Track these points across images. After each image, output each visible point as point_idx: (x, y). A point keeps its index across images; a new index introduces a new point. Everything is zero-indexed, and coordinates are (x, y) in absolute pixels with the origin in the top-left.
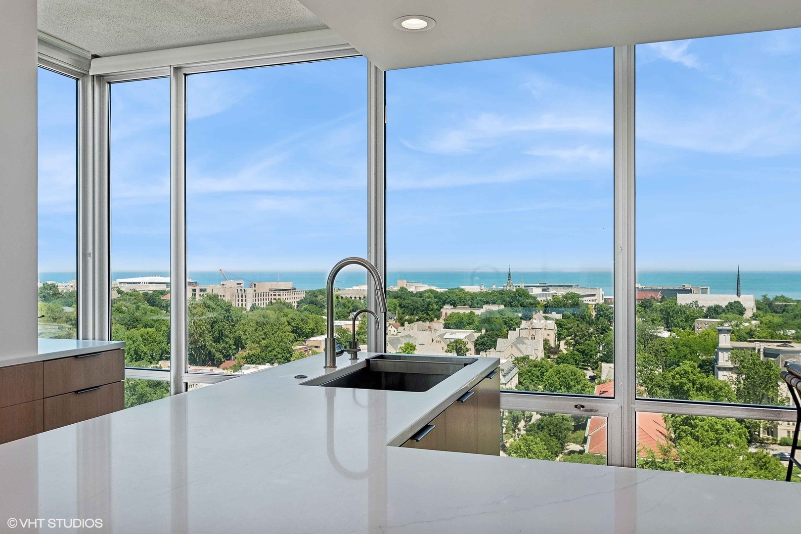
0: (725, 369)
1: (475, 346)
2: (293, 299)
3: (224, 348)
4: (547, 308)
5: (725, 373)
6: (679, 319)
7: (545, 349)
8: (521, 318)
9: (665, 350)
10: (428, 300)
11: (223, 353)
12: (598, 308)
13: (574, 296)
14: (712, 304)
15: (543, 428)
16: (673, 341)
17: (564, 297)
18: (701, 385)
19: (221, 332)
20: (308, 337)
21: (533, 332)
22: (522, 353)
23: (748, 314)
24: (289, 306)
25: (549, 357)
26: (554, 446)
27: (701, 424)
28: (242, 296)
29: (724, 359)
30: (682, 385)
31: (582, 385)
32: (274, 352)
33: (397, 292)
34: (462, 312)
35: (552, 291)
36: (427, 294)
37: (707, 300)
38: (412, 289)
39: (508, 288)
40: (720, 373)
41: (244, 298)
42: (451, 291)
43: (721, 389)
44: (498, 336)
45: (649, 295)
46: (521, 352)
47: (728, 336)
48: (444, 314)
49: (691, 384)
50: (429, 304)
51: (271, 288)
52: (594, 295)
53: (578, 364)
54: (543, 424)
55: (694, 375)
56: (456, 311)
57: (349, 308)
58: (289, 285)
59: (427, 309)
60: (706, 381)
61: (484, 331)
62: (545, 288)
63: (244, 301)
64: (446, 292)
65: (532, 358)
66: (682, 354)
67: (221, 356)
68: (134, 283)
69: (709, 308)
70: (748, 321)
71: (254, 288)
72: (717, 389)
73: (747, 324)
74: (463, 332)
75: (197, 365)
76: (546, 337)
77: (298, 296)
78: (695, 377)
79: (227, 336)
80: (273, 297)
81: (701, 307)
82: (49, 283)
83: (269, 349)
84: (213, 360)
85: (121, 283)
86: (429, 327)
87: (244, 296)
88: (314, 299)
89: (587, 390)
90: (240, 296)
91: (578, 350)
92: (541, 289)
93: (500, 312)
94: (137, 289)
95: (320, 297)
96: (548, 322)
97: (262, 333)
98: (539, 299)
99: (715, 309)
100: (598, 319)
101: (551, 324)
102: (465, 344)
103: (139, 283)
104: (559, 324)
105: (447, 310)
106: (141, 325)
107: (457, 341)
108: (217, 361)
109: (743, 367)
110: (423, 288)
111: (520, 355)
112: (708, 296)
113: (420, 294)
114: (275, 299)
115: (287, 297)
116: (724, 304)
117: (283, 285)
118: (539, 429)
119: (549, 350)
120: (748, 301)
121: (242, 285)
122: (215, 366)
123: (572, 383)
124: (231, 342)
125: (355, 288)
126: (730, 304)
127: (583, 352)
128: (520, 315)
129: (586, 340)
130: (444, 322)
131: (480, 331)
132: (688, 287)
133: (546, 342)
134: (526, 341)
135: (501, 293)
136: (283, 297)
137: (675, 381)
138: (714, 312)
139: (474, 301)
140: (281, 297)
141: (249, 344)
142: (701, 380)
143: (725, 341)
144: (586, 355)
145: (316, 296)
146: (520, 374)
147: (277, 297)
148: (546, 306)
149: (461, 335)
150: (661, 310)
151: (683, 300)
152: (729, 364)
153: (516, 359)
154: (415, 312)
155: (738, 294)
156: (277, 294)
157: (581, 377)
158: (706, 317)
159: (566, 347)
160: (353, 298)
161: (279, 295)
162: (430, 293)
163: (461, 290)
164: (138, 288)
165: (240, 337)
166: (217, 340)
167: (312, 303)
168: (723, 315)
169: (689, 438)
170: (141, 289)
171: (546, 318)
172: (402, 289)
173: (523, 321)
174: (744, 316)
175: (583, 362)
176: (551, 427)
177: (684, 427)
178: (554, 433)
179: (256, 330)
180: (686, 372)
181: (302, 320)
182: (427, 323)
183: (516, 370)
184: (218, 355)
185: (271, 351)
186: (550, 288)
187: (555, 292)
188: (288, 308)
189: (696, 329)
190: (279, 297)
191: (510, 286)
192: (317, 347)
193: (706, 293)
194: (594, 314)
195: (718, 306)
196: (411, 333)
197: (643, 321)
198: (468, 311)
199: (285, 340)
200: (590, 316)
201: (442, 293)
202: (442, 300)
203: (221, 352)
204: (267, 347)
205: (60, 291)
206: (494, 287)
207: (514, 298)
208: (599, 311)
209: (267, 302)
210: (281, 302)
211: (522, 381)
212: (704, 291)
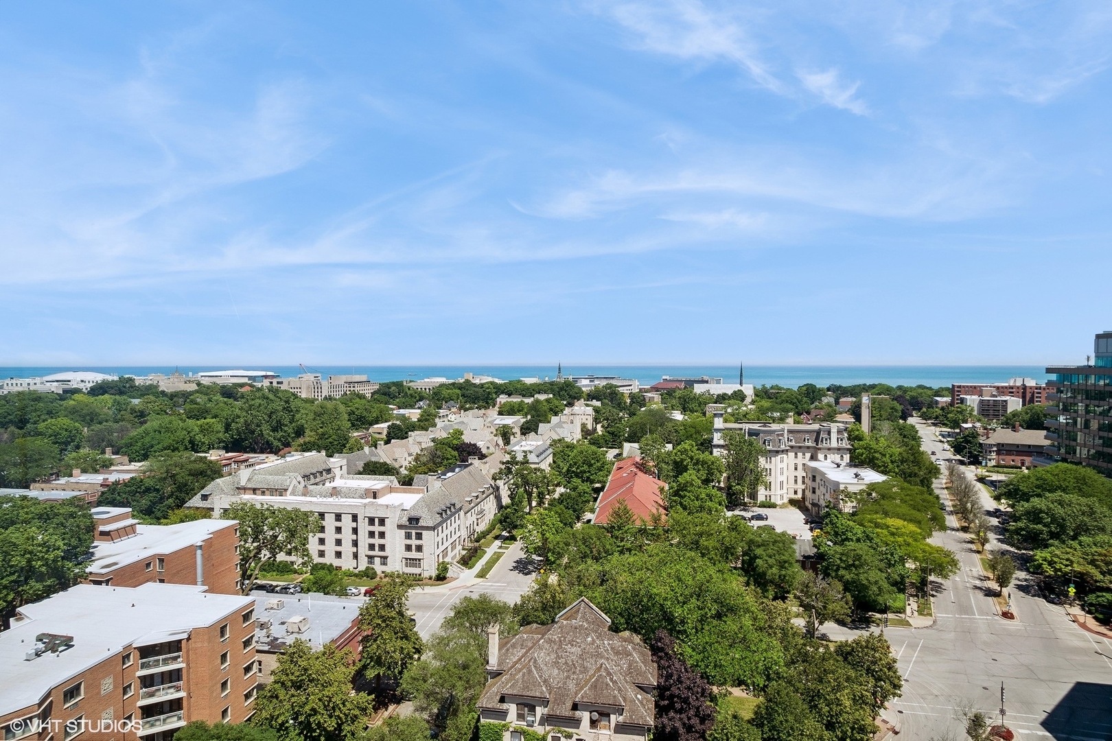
0: (718, 446)
1: (521, 430)
2: (367, 391)
3: (283, 437)
4: (591, 396)
5: (719, 450)
6: (693, 405)
7: (582, 431)
8: (566, 405)
9: (676, 431)
10: (487, 390)
11: (282, 441)
12: (632, 396)
13: (610, 386)
14: (720, 392)
15: (562, 501)
16: (683, 424)
17: (603, 387)
18: (697, 461)
19: (279, 422)
20: (371, 424)
21: (571, 417)
22: (560, 436)
23: (748, 400)
24: (361, 397)
25: (586, 438)
26: (569, 518)
27: (688, 494)
28: (317, 386)
29: (717, 439)
30: (682, 460)
31: (601, 463)
32: (330, 440)
33: (461, 384)
34: (515, 400)
35: (597, 382)
36: (487, 386)
37: (716, 389)
38: (477, 381)
39: (558, 380)
40: (715, 450)
41: (320, 390)
42: (510, 383)
43: (713, 463)
44: (541, 421)
45: (674, 385)
46: (558, 435)
47: (721, 419)
48: (498, 403)
49: (689, 460)
50: (489, 393)
51: (346, 380)
52: (631, 385)
53: (608, 444)
54: (562, 498)
55: (692, 452)
56: (509, 400)
57: (416, 398)
58: (364, 378)
59: (487, 398)
60: (701, 457)
61: (529, 417)
62: (592, 379)
63: (319, 392)
64: (505, 383)
65: (568, 440)
66: (689, 433)
67: (279, 444)
68: (216, 376)
69: (718, 396)
70: (746, 406)
71: (330, 381)
72: (710, 463)
73: (744, 408)
74: (512, 418)
75: (255, 453)
76: (584, 421)
77: (372, 388)
78: (693, 454)
79: (286, 425)
80: (348, 389)
81: (712, 395)
82: (126, 376)
83: (326, 436)
84: (272, 448)
85: (202, 376)
86: (484, 414)
87: (319, 388)
88: (387, 390)
89: (606, 467)
90: (316, 388)
91: (608, 432)
92: (588, 380)
93: (548, 401)
94: (218, 383)
95: (393, 388)
96: (588, 408)
97: (320, 422)
98: (584, 389)
99: (722, 396)
100: (631, 405)
101: (590, 410)
102: (512, 428)
103: (221, 376)
104: (596, 410)
105: (503, 399)
106: (210, 416)
107: (504, 426)
108: (276, 449)
109: (732, 444)
110: (486, 379)
111: (556, 437)
112: (721, 385)
113: (482, 386)
114: (349, 391)
115: (361, 389)
116: (730, 392)
117: (357, 378)
118: (559, 503)
119: (586, 432)
120: (748, 390)
121: (319, 378)
122: (272, 453)
123: (593, 462)
124: (290, 431)
125: (426, 380)
126: (735, 392)
127: (612, 433)
128: (565, 403)
129: (616, 423)
130: (498, 410)
131: (526, 417)
132: (706, 378)
133: (584, 426)
134: (564, 425)
135: (552, 384)
136: (357, 389)
137: (676, 458)
138: (722, 398)
139: (528, 391)
140: (356, 389)
141: (308, 432)
142: (697, 456)
143: (719, 423)
144: (616, 436)
145: (390, 388)
146: (554, 454)
147: (352, 389)
148: (589, 395)
149: (509, 420)
150: (679, 398)
151: (699, 389)
152: (722, 442)
153: (554, 441)
154: (476, 401)
155: (741, 384)
156: (352, 386)
157: (601, 456)
158: (716, 403)
159: (602, 429)
160: (419, 390)
161: (354, 387)
162: (490, 385)
163: (519, 381)
164: (218, 381)
165: (303, 426)
166: (274, 430)
167: (385, 394)
168: (727, 401)
169: (679, 507)
170: (220, 382)
171: (587, 405)
172: (467, 381)
173: (566, 408)
174: (744, 402)
175: (613, 442)
176: (568, 501)
177: (674, 498)
178: (571, 506)
179: (314, 419)
180: (686, 450)
181: (366, 409)
182: (483, 411)
183: (551, 450)
184: (276, 443)
185: (327, 439)
186: (596, 380)
187: (599, 383)
188: (360, 398)
189: (707, 413)
190: (354, 389)
191: (560, 378)
192: (380, 433)
193: (720, 383)
194: (628, 401)
195: (725, 394)
196: (465, 420)
197: (665, 407)
198: (519, 400)
199: (342, 428)
200: (625, 403)
201: (501, 385)
202: (500, 390)
203: (279, 440)
204: (323, 434)
205: (137, 384)
206: (547, 379)
207: (561, 389)
208: (632, 399)
209: (343, 393)
210: (355, 393)
211: (555, 460)
212: (718, 382)
